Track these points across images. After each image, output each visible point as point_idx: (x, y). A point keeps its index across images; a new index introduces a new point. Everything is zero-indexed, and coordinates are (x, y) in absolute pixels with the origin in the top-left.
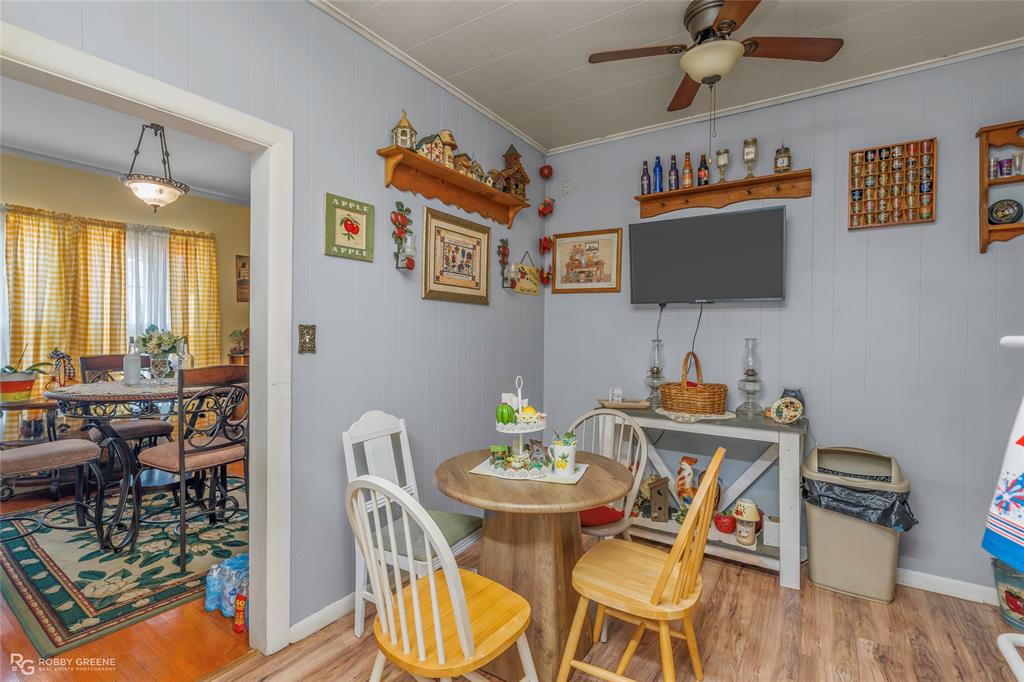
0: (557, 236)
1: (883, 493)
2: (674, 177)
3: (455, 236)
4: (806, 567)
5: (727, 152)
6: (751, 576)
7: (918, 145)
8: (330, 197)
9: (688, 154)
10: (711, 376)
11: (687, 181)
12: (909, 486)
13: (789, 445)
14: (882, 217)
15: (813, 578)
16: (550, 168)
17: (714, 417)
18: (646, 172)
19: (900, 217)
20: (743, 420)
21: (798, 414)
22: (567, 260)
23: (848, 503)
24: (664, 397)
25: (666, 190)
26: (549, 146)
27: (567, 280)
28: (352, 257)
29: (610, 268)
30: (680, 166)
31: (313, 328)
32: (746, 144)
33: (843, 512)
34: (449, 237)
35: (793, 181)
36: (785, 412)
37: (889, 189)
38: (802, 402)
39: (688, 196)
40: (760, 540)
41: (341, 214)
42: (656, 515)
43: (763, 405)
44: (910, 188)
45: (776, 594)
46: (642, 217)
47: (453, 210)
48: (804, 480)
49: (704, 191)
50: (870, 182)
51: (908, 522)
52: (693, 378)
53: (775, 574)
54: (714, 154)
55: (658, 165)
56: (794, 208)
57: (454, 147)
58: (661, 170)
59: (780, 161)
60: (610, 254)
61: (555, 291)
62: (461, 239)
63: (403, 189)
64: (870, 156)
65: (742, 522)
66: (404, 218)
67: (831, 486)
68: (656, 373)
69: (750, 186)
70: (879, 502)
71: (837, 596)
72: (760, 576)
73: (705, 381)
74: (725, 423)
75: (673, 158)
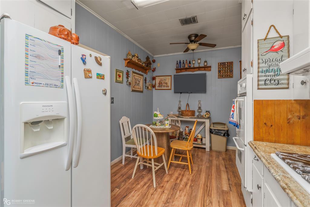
0: (156, 76)
1: (224, 130)
2: (183, 65)
3: (137, 77)
4: (211, 148)
5: (195, 60)
6: (200, 149)
7: (230, 63)
8: (116, 70)
9: (186, 60)
10: (191, 109)
11: (186, 66)
12: (229, 129)
13: (207, 122)
14: (224, 76)
15: (212, 149)
16: (155, 60)
17: (193, 117)
18: (177, 63)
19: (227, 76)
20: (198, 117)
21: (209, 116)
22: (159, 82)
23: (218, 133)
24: (182, 113)
25: (182, 68)
26: (154, 55)
27: (159, 86)
28: (120, 83)
29: (169, 84)
30: (185, 63)
31: (113, 98)
32: (198, 59)
33: (217, 134)
34: (136, 77)
35: (207, 68)
36: (207, 115)
37: (225, 71)
38: (210, 113)
39: (186, 69)
40: (202, 142)
41: (118, 73)
42: (180, 139)
43: (202, 114)
44: (229, 71)
45: (205, 152)
46: (176, 73)
47: (137, 71)
48: (210, 129)
49: (190, 68)
50: (222, 69)
51: (228, 135)
52: (188, 109)
53: (205, 148)
54: (192, 61)
55: (180, 62)
56: (208, 73)
57: (138, 57)
58: (181, 63)
59: (205, 63)
60: (169, 81)
61: (156, 89)
62: (138, 78)
63: (128, 67)
64: (222, 64)
65: (198, 139)
66: (128, 73)
67: (215, 130)
68: (180, 108)
69: (199, 68)
70: (223, 132)
71: (216, 152)
72: (202, 149)
73: (190, 110)
74: (195, 118)
75: (183, 61)
